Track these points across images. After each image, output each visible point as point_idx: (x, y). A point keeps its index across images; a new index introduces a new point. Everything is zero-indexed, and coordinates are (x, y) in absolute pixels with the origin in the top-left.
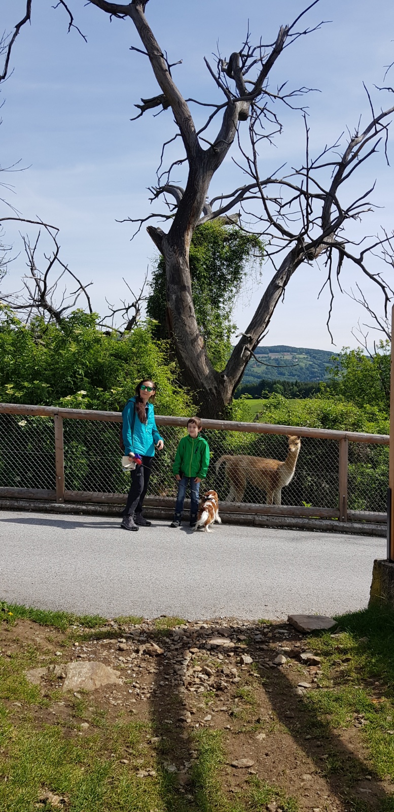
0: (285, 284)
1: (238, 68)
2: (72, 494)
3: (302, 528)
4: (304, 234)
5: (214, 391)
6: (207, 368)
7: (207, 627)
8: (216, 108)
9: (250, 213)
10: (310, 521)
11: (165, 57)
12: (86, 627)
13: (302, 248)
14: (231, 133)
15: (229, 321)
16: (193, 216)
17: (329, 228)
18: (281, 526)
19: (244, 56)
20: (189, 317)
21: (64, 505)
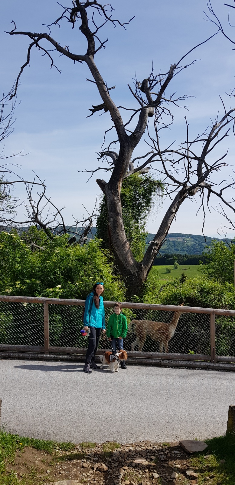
0: (176, 211)
1: (147, 88)
2: (54, 349)
3: (189, 367)
4: (187, 182)
5: (136, 274)
6: (132, 261)
7: (133, 450)
8: (135, 112)
9: (155, 169)
10: (194, 363)
11: (105, 84)
12: (64, 450)
13: (186, 190)
14: (144, 126)
15: (144, 230)
16: (123, 173)
17: (202, 177)
18: (177, 367)
19: (151, 80)
20: (121, 231)
21: (49, 356)
